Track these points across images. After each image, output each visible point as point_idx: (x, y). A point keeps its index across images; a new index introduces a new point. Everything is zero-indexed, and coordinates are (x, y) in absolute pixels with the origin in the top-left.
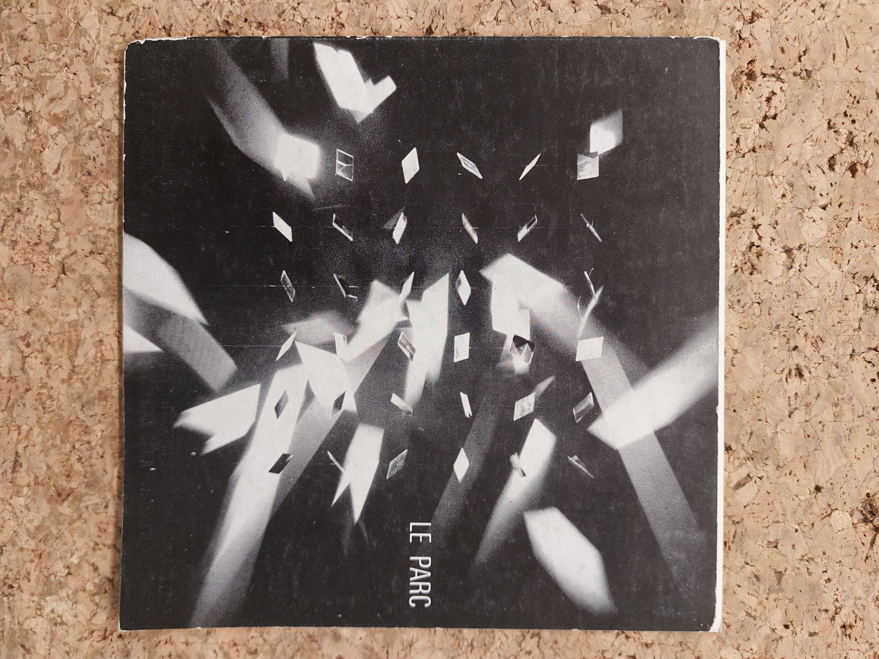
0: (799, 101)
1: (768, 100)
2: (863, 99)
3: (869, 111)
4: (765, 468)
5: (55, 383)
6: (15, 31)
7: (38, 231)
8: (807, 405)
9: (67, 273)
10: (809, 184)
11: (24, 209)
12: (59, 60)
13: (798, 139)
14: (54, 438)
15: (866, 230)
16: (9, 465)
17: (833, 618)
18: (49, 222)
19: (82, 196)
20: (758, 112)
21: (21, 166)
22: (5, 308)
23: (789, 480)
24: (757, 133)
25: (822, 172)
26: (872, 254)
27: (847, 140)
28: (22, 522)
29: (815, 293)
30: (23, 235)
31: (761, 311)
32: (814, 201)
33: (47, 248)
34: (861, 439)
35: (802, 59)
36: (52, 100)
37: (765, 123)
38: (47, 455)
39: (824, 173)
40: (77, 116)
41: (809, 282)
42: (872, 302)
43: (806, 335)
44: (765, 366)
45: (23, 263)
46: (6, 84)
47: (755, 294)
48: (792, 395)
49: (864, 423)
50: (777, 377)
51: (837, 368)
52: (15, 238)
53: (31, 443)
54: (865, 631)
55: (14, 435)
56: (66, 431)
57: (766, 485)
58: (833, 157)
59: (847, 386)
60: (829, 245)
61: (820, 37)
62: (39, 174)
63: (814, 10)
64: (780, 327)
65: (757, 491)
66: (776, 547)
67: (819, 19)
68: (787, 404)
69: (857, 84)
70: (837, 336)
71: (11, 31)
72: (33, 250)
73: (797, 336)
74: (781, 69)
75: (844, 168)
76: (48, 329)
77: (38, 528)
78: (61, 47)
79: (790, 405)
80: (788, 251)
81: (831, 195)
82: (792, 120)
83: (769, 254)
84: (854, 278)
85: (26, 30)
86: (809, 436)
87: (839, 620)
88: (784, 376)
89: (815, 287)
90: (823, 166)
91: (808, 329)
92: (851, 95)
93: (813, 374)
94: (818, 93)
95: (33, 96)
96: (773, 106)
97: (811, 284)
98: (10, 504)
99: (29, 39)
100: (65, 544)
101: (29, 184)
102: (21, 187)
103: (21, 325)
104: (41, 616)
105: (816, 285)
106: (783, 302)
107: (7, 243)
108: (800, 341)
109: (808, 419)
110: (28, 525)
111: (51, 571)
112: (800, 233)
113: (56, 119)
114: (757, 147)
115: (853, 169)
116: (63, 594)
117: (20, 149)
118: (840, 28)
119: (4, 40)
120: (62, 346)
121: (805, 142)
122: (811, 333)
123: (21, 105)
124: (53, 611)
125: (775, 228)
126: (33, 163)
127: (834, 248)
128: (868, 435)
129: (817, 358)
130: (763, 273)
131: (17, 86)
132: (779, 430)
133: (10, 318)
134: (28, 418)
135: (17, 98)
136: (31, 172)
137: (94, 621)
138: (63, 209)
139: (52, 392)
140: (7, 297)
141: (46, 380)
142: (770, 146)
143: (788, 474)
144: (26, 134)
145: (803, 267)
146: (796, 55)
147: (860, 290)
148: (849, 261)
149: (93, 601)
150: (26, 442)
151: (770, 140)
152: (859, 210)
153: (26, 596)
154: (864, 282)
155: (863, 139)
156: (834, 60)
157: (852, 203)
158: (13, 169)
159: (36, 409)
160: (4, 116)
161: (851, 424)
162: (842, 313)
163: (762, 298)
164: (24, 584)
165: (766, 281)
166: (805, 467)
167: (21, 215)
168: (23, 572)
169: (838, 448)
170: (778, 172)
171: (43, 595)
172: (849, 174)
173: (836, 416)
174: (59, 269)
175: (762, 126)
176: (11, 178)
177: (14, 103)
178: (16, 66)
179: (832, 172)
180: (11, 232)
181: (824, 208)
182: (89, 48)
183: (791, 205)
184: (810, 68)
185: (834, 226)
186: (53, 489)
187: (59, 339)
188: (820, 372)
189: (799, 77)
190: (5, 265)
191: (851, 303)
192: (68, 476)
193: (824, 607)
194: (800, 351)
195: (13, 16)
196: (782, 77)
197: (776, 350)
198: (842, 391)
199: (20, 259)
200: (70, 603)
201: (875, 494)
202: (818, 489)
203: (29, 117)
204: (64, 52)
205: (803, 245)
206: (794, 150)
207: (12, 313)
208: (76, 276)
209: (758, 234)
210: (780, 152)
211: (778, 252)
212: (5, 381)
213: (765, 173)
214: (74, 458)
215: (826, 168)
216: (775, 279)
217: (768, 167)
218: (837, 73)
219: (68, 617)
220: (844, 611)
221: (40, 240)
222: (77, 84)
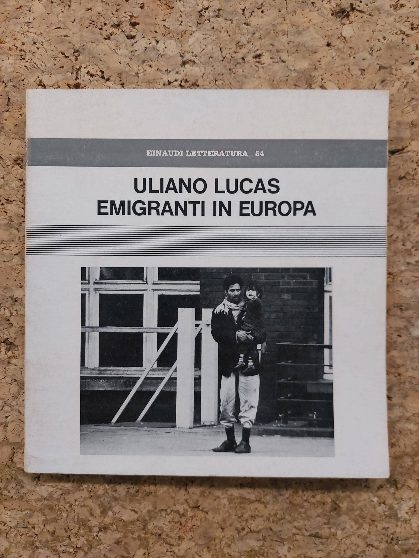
0: (93, 57)
1: (92, 76)
2: (91, 18)
3: (99, 15)
4: (316, 77)
5: (266, 512)
6: (49, 538)
7: (173, 523)
8: (278, 51)
9: (199, 505)
10: (143, 51)
11: (159, 532)
12: (67, 511)
13: (116, 58)
14: (300, 513)
15: (171, 16)
16: (317, 541)
17: (408, 35)
18: (167, 516)
19: (151, 496)
20: (99, 82)
21: (132, 534)
22: (221, 543)
23: (324, 62)
24: (112, 82)
25: (136, 43)
26: (186, 12)
27: (116, 28)
28: (352, 532)
29: (209, 47)
30: (175, 532)
31: (220, 80)
32: (154, 48)
33: (183, 518)
34: (299, 19)
35: (67, 55)
36: (92, 515)
37: (106, 78)
38: (311, 517)
39: (136, 42)
40: (102, 499)
41: (203, 50)
42: (215, 13)
43: (235, 52)
44: (254, 77)
45: (192, 533)
46: (82, 543)
47: (210, 83)
48: (271, 61)
49: (288, 17)
50: (261, 70)
51: (255, 33)
52: (177, 537)
53: (304, 527)
54: (415, 16)
55: (298, 537)
56: (296, 505)
57: (327, 76)
58: (127, 37)
59: (266, 27)
60: (180, 39)
61: (53, 45)
62: (138, 523)
63: (37, 48)
64: (230, 68)
65: (330, 82)
66: (364, 70)
67: (43, 45)
68: (277, 64)
69: (82, 23)
70: (236, 34)
71: (49, 540)
72: (184, 526)
73: (235, 58)
74: (73, 68)
75: (134, 30)
76: (233, 517)
77: (356, 522)
78: (59, 509)
79: (278, 62)
80: (184, 63)
81: (150, 38)
82: (104, 61)
83: (186, 75)
84: (200, 24)
85: (49, 531)
86: (297, 50)
87: (409, 32)
88: (260, 66)
89: (206, 47)
90: (132, 42)
91: (232, 51)
92: (89, 26)
93: (259, 48)
94: (88, 45)
95: (89, 527)
96: (96, 73)
97: (204, 49)
98: (341, 540)
99: (54, 529)
100: (366, 505)
101: (143, 529)
102: (145, 534)
103: (231, 533)
104: (410, 520)
105: (204, 46)
106: (215, 66)
107: (180, 542)
108: (239, 56)
109: (286, 51)
110: (355, 528)
111: (382, 514)
112: (173, 56)
113: (104, 513)
114: (121, 82)
115: (134, 25)
116: (396, 506)
117: (122, 534)
118: (48, 33)
119: (54, 545)
120: (244, 508)
121: (117, 53)
122: (234, 49)
123: (95, 534)
124: (407, 513)
125: (170, 72)
126: (131, 526)
127: (182, 36)
128: (296, 14)
129: (250, 45)
130: (198, 79)
131: (83, 536)
132: (293, 69)
133: (226, 540)
134: (288, 529)
135: (91, 537)
136: (136, 528)
137: (413, 487)
138: (159, 508)
139: (272, 514)
140: (214, 542)
141: (265, 518)
142: (120, 75)
143: (320, 63)
144: (113, 531)
145: (194, 54)
146: (65, 60)
147: (208, 20)
148: (190, 27)
149: (401, 488)
150: (303, 530)
151: (116, 75)
152: (158, 21)
153: (398, 530)
154: (203, 17)
155: (115, 19)
156: (68, 36)
157: (155, 25)
158: (134, 539)
159: (283, 524)
160: (102, 545)
161: (289, 25)
162: (222, 30)
163: (213, 79)
164: (391, 531)
165: (202, 77)
166: (315, 53)
167: (163, 534)
168: (383, 531)
169: (304, 33)
170: (135, 69)
171: (398, 519)
172: (137, 27)
173: (284, 34)
174: (196, 510)
175: (108, 80)
176: (140, 540)
177: (94, 538)
178: (71, 537)
179: (136, 37)
180: (174, 540)
181: (158, 42)
182: (60, 492)
183: (156, 62)
184: (73, 51)
185: (169, 36)
186: (332, 513)
187: (240, 510)
188: (258, 44)
189: (78, 57)
190: (194, 544)
191: (216, 26)
192: (324, 504)
193: (401, 41)
194: (245, 56)
195: (40, 539)
196: (78, 67)
197: (244, 70)
198: (269, 31)
199: (190, 535)
200: (402, 502)
201: (332, 10)
202: (329, 45)
203: (102, 529)
204: (62, 508)
205: (180, 54)
206: (123, 60)
207: (223, 539)
208: (201, 500)
209: (174, 82)
210: (124, 69)
211: (185, 70)
212: (265, 543)
213: (137, 77)
214: (313, 500)
215: (133, 41)
216: (201, 71)
217: (133, 76)
218: (76, 34)
219: (411, 503)
220: (403, 29)
221: (178, 522)
222: (82, 499)
